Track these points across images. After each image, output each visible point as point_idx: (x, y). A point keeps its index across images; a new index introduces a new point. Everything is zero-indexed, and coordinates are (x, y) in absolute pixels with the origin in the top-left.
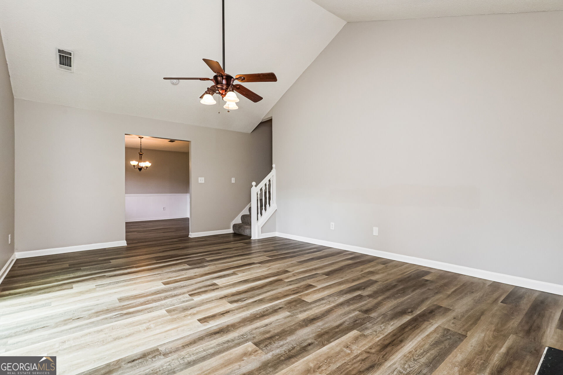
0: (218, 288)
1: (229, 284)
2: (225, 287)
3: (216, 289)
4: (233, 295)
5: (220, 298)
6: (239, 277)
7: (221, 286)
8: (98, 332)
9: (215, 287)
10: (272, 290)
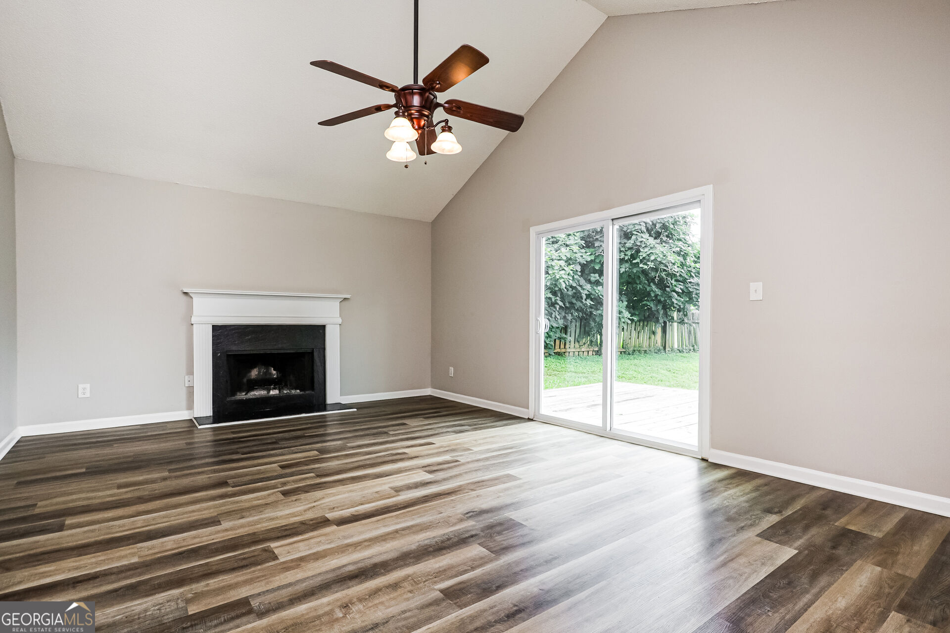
0: (423, 467)
1: (406, 472)
2: (413, 469)
3: (425, 467)
4: (402, 460)
5: (418, 457)
6: (389, 483)
7: (420, 470)
8: (514, 440)
9: (427, 469)
10: (346, 463)
